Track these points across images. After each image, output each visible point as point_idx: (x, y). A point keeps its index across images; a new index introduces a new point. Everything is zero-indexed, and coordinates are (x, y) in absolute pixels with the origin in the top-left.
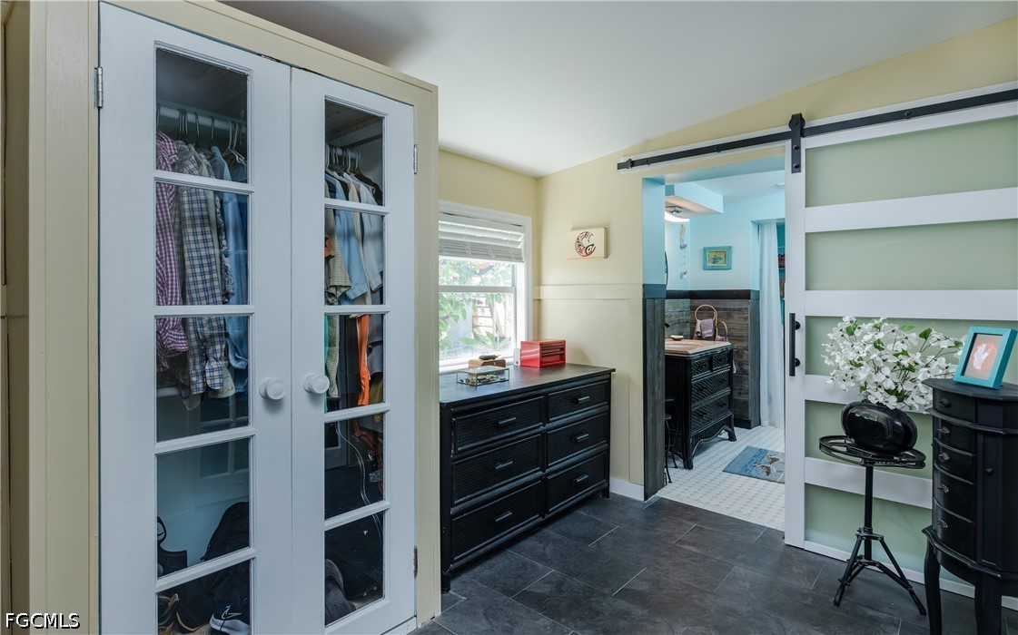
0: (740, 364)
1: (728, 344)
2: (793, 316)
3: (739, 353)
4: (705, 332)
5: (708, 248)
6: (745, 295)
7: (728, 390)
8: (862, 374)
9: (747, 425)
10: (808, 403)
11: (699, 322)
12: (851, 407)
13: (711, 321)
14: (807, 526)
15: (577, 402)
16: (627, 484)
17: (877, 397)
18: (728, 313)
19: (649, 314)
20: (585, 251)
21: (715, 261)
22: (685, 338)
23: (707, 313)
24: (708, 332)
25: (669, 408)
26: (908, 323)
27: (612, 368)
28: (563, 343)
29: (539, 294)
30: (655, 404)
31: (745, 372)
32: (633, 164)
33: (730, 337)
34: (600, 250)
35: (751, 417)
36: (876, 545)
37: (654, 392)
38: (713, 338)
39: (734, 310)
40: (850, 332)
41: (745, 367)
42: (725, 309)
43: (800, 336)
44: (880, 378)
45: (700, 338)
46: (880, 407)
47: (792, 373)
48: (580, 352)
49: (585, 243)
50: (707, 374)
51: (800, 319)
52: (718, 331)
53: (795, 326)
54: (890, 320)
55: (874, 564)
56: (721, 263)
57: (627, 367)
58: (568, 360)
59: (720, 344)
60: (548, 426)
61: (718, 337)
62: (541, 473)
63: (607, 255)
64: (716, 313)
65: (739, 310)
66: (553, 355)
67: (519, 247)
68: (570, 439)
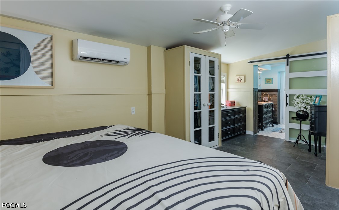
0: (275, 108)
1: (272, 103)
2: (287, 94)
3: (275, 105)
4: (265, 100)
5: (266, 79)
6: (276, 90)
7: (272, 114)
8: (299, 105)
9: (276, 123)
10: (289, 112)
11: (264, 97)
12: (298, 111)
13: (267, 97)
14: (289, 137)
15: (240, 113)
16: (250, 132)
17: (302, 109)
18: (272, 95)
19: (255, 95)
20: (240, 81)
21: (268, 82)
22: (261, 101)
23: (266, 95)
24: (267, 100)
25: (259, 116)
26: (308, 96)
27: (246, 106)
28: (235, 101)
29: (228, 90)
30: (256, 114)
31: (276, 110)
32: (251, 62)
33: (272, 101)
34: (243, 81)
35: (278, 121)
36: (302, 136)
37: (256, 112)
38: (268, 101)
39: (273, 94)
40: (298, 97)
41: (276, 109)
42: (271, 94)
43: (288, 98)
44: (302, 105)
45: (264, 101)
46: (303, 111)
47: (286, 106)
48: (238, 103)
49: (240, 79)
50: (266, 109)
51: (288, 95)
52: (269, 100)
53: (287, 96)
54: (304, 95)
55: (301, 140)
56: (270, 83)
57: (250, 106)
58: (235, 105)
59: (270, 103)
60: (235, 117)
61: (269, 101)
62: (234, 126)
63: (245, 82)
64: (268, 95)
65: (275, 94)
66: (233, 103)
67: (224, 80)
68: (239, 120)
